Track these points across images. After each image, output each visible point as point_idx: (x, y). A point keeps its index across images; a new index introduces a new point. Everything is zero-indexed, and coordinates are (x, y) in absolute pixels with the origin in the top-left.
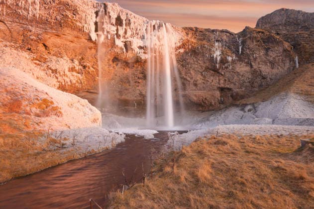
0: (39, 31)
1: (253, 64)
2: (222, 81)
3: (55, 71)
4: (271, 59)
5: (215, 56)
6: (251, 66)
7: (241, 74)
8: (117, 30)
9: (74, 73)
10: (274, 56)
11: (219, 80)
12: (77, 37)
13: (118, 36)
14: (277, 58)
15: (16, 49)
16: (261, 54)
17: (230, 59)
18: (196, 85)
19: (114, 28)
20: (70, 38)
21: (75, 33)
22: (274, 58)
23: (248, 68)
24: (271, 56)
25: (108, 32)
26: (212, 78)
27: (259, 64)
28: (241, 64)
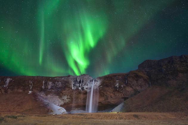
0: (60, 90)
1: (133, 87)
2: (122, 95)
3: (63, 100)
4: (140, 84)
5: (116, 86)
6: (133, 88)
7: (130, 91)
8: (79, 85)
9: (68, 99)
10: (140, 83)
11: (121, 94)
12: (69, 89)
13: (80, 86)
14: (142, 84)
15: (56, 95)
16: (135, 82)
17: (122, 86)
18: (111, 97)
19: (78, 85)
20: (67, 90)
21: (68, 89)
22: (141, 84)
23: (131, 89)
24: (139, 83)
25: (77, 86)
26: (118, 94)
27: (135, 87)
28: (128, 88)
